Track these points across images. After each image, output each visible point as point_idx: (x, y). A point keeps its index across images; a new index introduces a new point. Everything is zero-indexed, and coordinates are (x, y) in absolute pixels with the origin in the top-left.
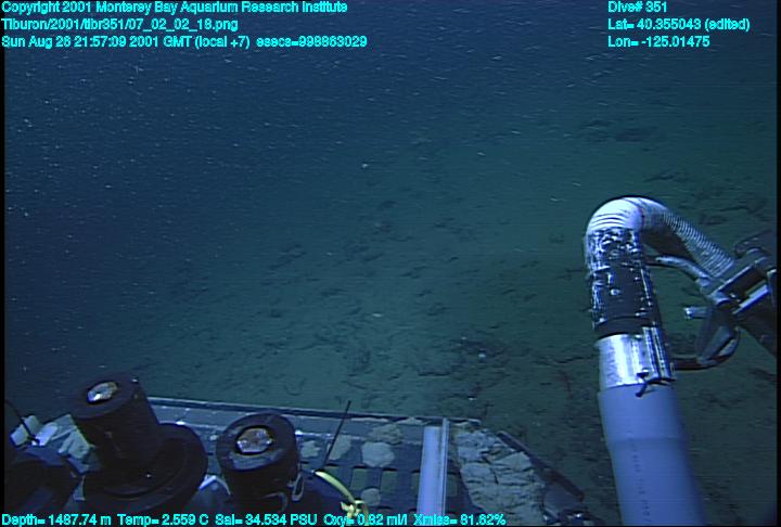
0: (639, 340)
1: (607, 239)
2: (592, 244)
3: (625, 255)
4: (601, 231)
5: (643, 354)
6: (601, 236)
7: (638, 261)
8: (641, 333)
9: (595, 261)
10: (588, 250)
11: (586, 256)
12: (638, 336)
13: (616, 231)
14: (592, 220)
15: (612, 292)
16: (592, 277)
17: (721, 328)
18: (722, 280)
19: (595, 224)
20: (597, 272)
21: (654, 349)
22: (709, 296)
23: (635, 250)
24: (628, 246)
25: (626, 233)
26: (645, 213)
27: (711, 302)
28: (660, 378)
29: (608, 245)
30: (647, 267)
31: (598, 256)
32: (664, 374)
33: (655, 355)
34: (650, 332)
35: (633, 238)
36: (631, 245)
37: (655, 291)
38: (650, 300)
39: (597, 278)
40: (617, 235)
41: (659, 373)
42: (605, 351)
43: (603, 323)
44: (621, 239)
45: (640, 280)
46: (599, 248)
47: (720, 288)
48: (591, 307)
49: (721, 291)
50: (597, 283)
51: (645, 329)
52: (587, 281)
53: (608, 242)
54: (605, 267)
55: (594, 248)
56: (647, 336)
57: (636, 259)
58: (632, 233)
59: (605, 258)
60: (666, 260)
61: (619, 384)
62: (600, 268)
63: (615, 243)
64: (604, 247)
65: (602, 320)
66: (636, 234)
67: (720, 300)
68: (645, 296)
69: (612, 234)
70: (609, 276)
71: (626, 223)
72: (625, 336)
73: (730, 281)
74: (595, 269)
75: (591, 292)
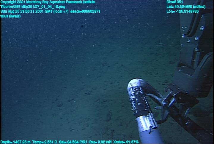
0: (148, 117)
1: (134, 89)
2: (130, 91)
3: (140, 94)
4: (132, 87)
5: (150, 121)
6: (133, 89)
7: (143, 95)
8: (149, 115)
9: (132, 95)
10: (129, 93)
11: (129, 94)
12: (148, 116)
13: (136, 87)
14: (129, 85)
15: (138, 104)
16: (132, 100)
17: (166, 111)
18: (164, 98)
19: (130, 86)
20: (133, 99)
21: (153, 119)
22: (161, 103)
23: (142, 92)
24: (140, 91)
25: (139, 88)
26: (141, 83)
27: (162, 104)
28: (156, 127)
29: (135, 91)
30: (146, 97)
31: (133, 94)
32: (156, 126)
33: (153, 120)
34: (151, 114)
35: (141, 89)
36: (141, 91)
37: (148, 103)
38: (148, 105)
39: (133, 100)
40: (136, 88)
41: (155, 126)
42: (139, 121)
43: (137, 113)
44: (138, 89)
45: (145, 100)
46: (133, 92)
47: (164, 100)
48: (133, 108)
49: (164, 101)
50: (134, 102)
51: (149, 113)
52: (131, 101)
53: (135, 90)
54: (135, 97)
55: (131, 92)
56: (150, 115)
57: (142, 94)
58: (140, 87)
59: (135, 95)
60: (148, 94)
61: (145, 130)
62: (134, 97)
63: (136, 90)
64: (134, 92)
65: (137, 112)
66: (141, 88)
67: (164, 104)
68: (146, 104)
69: (135, 88)
70: (137, 100)
71: (138, 85)
72: (144, 116)
73: (165, 98)
74: (132, 98)
75: (132, 104)
